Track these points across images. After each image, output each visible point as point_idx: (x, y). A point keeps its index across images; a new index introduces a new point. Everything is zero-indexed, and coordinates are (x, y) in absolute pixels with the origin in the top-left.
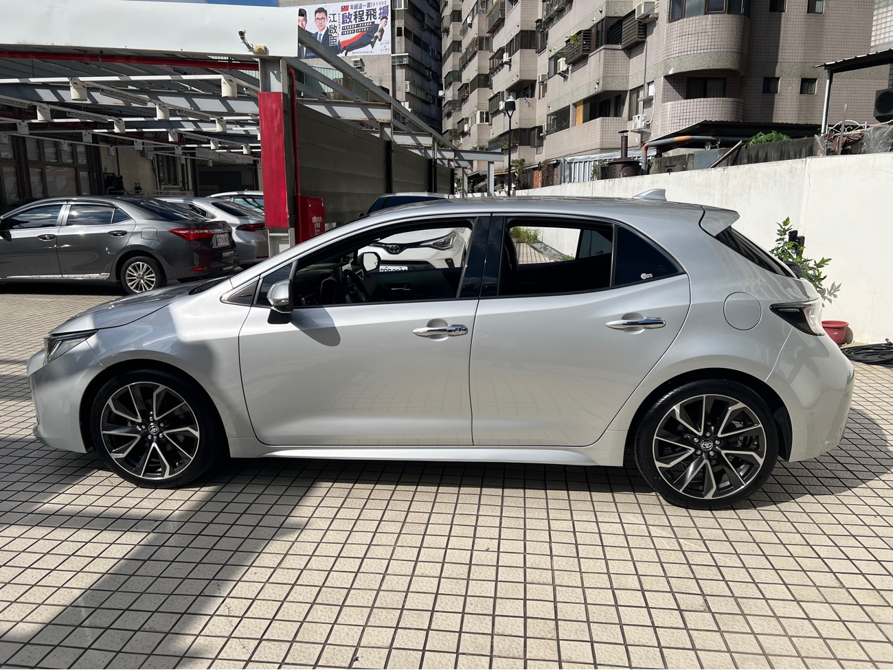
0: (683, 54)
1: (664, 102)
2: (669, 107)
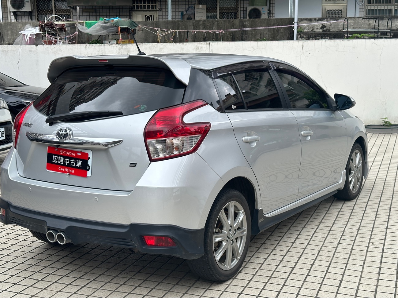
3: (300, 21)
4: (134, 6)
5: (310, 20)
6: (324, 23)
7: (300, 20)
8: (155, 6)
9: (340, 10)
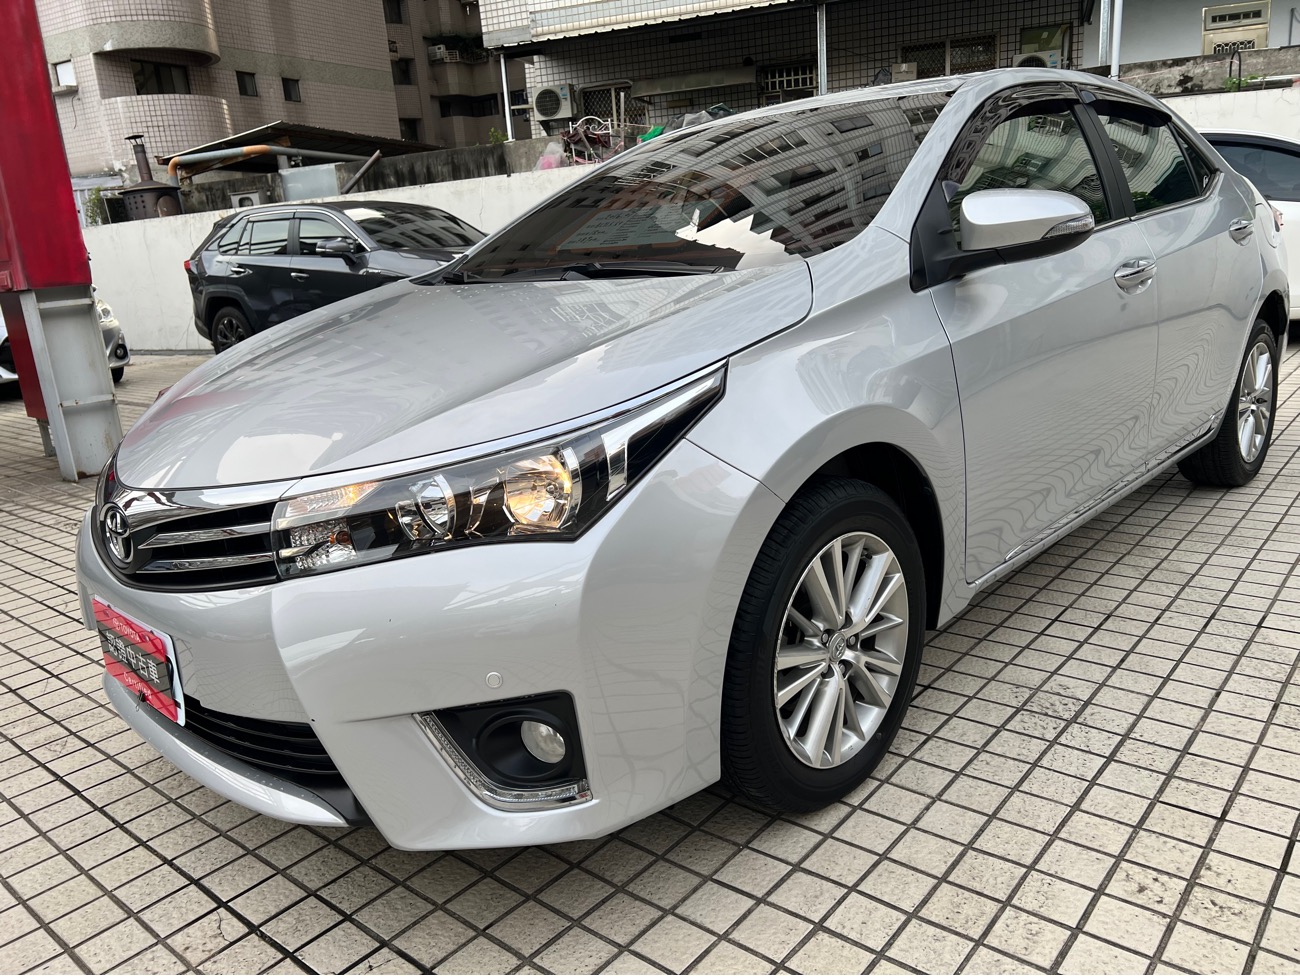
0: (124, 18)
1: (104, 96)
2: (120, 105)
3: (1125, 73)
4: (767, 83)
5: (1152, 66)
6: (1188, 71)
7: (1125, 69)
8: (811, 79)
9: (1249, 42)
